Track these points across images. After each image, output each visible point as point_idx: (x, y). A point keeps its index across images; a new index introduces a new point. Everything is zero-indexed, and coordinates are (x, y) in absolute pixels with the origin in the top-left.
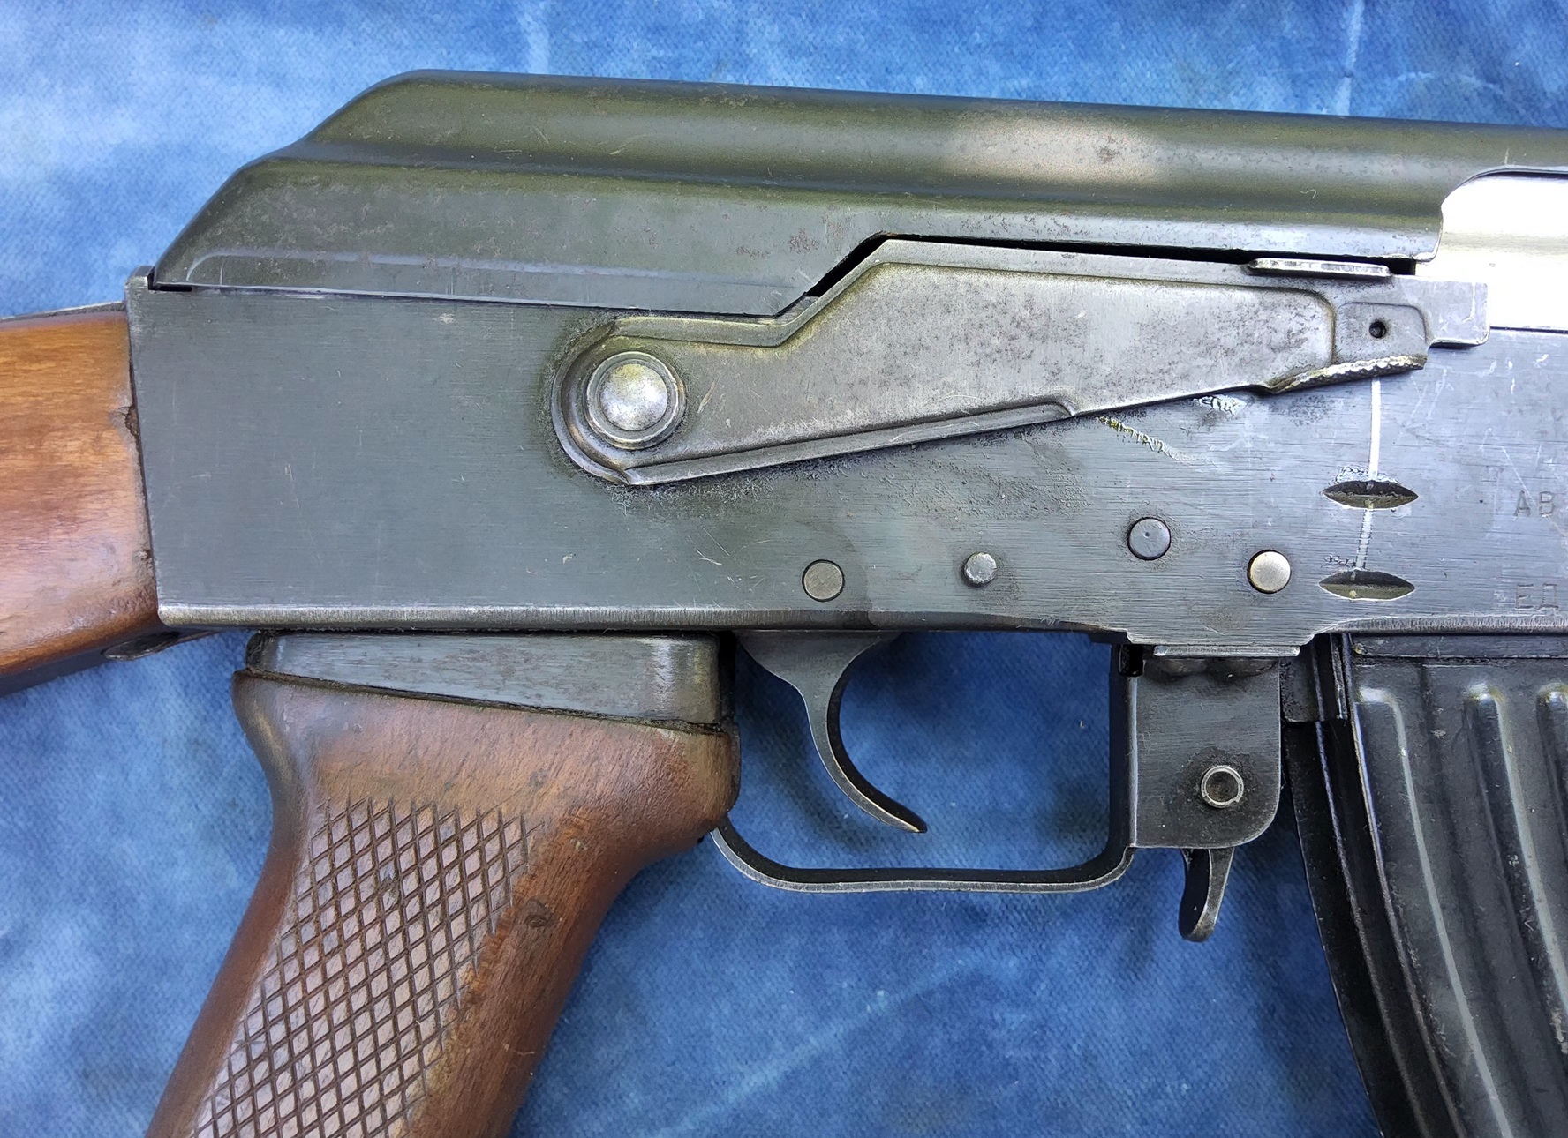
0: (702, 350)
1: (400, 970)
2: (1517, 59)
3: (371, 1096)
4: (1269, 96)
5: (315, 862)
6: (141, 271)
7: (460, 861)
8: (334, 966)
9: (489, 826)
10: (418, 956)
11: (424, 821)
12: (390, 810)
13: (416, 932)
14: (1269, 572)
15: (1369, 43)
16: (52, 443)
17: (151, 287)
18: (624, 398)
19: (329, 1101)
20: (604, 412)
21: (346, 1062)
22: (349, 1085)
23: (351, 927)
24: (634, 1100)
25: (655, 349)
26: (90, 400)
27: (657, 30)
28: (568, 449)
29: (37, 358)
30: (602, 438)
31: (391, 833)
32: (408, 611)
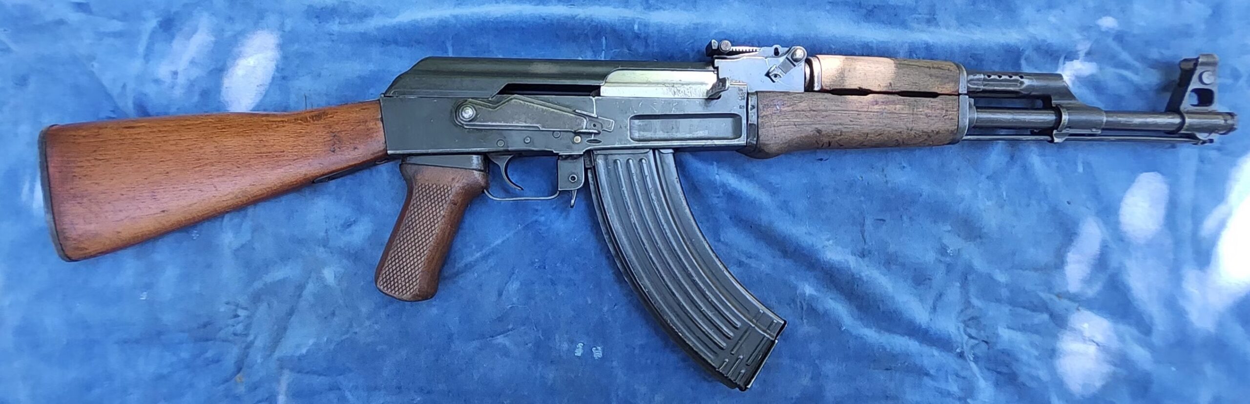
0: (480, 107)
1: (431, 212)
2: (633, 47)
3: (427, 233)
4: (589, 56)
5: (416, 193)
6: (382, 94)
7: (440, 193)
8: (419, 211)
9: (445, 187)
10: (434, 209)
11: (434, 186)
12: (428, 185)
13: (433, 205)
14: (577, 140)
15: (606, 45)
16: (368, 123)
17: (385, 96)
18: (465, 113)
19: (419, 234)
20: (462, 114)
21: (422, 228)
22: (423, 231)
23: (422, 205)
24: (474, 247)
25: (473, 106)
26: (374, 116)
27: (472, 46)
28: (457, 122)
29: (364, 109)
30: (462, 120)
31: (429, 189)
32: (430, 151)
